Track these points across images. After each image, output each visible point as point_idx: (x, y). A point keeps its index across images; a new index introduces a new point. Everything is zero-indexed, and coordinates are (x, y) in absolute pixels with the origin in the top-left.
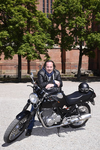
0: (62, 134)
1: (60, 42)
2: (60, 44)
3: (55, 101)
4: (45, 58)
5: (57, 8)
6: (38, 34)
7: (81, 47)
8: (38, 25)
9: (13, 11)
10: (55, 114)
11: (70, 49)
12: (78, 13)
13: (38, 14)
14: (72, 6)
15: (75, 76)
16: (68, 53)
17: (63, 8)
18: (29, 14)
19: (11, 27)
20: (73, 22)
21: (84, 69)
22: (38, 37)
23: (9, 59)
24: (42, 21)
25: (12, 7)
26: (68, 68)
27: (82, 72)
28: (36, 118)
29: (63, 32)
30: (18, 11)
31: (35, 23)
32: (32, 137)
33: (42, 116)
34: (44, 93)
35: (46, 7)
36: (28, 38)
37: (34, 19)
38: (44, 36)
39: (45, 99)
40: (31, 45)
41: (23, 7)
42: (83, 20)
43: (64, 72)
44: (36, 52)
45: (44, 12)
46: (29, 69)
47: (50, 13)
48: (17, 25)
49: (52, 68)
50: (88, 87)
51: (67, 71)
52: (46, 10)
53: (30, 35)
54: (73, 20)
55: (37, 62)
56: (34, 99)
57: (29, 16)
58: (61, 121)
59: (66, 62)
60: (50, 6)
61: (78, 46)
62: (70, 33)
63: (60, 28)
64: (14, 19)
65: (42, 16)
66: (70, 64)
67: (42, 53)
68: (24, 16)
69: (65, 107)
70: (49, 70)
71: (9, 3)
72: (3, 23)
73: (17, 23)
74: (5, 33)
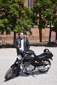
1: (38, 24)
4: (30, 34)
5: (36, 4)
6: (25, 20)
8: (25, 15)
9: (10, 7)
12: (48, 7)
13: (25, 8)
14: (44, 3)
16: (43, 30)
17: (40, 4)
18: (20, 9)
19: (9, 16)
20: (45, 12)
22: (25, 22)
23: (8, 35)
24: (27, 12)
25: (10, 5)
30: (14, 7)
31: (23, 14)
33: (24, 67)
34: (25, 55)
35: (30, 3)
36: (19, 23)
37: (23, 11)
38: (28, 21)
39: (25, 58)
40: (21, 26)
41: (16, 5)
42: (51, 11)
43: (41, 41)
44: (24, 30)
45: (29, 6)
47: (32, 7)
51: (43, 40)
52: (30, 5)
53: (20, 21)
57: (20, 10)
58: (35, 69)
59: (42, 36)
61: (49, 26)
62: (44, 19)
63: (38, 16)
64: (11, 12)
65: (27, 9)
66: (45, 36)
67: (27, 31)
68: (17, 10)
69: (36, 62)
71: (8, 3)
72: (5, 14)
73: (12, 14)
74: (6, 20)
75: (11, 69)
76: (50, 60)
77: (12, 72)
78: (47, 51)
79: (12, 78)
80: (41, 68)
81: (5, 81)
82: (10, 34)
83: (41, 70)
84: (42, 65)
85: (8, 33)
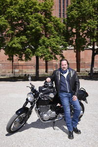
1: (74, 43)
2: (74, 46)
5: (71, 13)
6: (53, 38)
8: (53, 29)
9: (30, 18)
10: (50, 110)
13: (53, 20)
14: (84, 10)
15: (89, 74)
16: (82, 53)
18: (45, 20)
19: (29, 32)
20: (85, 25)
22: (53, 40)
23: (28, 60)
24: (57, 26)
25: (29, 14)
26: (83, 67)
30: (35, 18)
31: (50, 28)
34: (39, 93)
35: (62, 12)
36: (44, 42)
37: (49, 25)
38: (58, 39)
39: (40, 98)
40: (47, 48)
41: (39, 14)
42: (95, 22)
43: (78, 70)
44: (52, 54)
45: (60, 16)
46: (47, 68)
48: (33, 30)
51: (81, 69)
52: (62, 15)
55: (54, 62)
57: (45, 22)
58: (56, 116)
59: (81, 62)
61: (91, 47)
62: (82, 35)
64: (31, 25)
65: (56, 21)
66: (85, 63)
67: (57, 54)
68: (41, 22)
69: (59, 105)
71: (27, 12)
72: (22, 29)
73: (34, 28)
74: (24, 38)
82: (30, 59)
85: (28, 58)
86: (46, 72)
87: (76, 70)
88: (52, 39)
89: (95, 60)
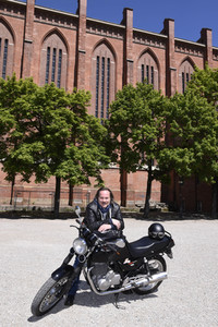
0: (121, 304)
1: (119, 159)
2: (119, 163)
3: (112, 251)
4: (97, 183)
5: (116, 112)
6: (88, 147)
7: (150, 167)
8: (87, 134)
9: (53, 114)
10: (112, 272)
11: (134, 171)
12: (146, 120)
13: (88, 120)
14: (137, 110)
15: (141, 210)
17: (125, 112)
18: (76, 120)
19: (49, 136)
20: (139, 131)
21: (155, 201)
22: (88, 152)
23: (42, 182)
24: (93, 129)
25: (52, 109)
26: (130, 199)
27: (152, 205)
28: (82, 278)
29: (124, 145)
30: (61, 115)
31: (83, 132)
32: (75, 308)
33: (91, 275)
34: (96, 239)
36: (72, 153)
37: (83, 126)
38: (96, 150)
39: (96, 247)
40: (76, 163)
41: (68, 109)
42: (153, 130)
43: (123, 204)
44: (83, 174)
46: (71, 198)
47: (105, 118)
48: (57, 134)
49: (109, 200)
50: (163, 230)
51: (128, 202)
53: (76, 149)
54: (139, 129)
55: (84, 187)
56: (80, 248)
57: (76, 122)
58: (121, 283)
59: (128, 190)
60: (105, 109)
61: (146, 167)
62: (133, 147)
63: (119, 139)
64: (53, 125)
65: (94, 122)
66: (134, 192)
67: (91, 175)
68: (69, 121)
69: (127, 261)
70: (104, 203)
71: (48, 105)
72: (36, 131)
73: (57, 131)
74: (40, 145)
75: (53, 281)
76: (165, 256)
77: (53, 291)
78: (158, 228)
79: (54, 309)
80: (141, 280)
81: (30, 320)
82: (46, 181)
83: (142, 285)
84: (143, 272)
85: (41, 177)
86: (70, 204)
87: (119, 203)
88: (85, 150)
89: (152, 187)
